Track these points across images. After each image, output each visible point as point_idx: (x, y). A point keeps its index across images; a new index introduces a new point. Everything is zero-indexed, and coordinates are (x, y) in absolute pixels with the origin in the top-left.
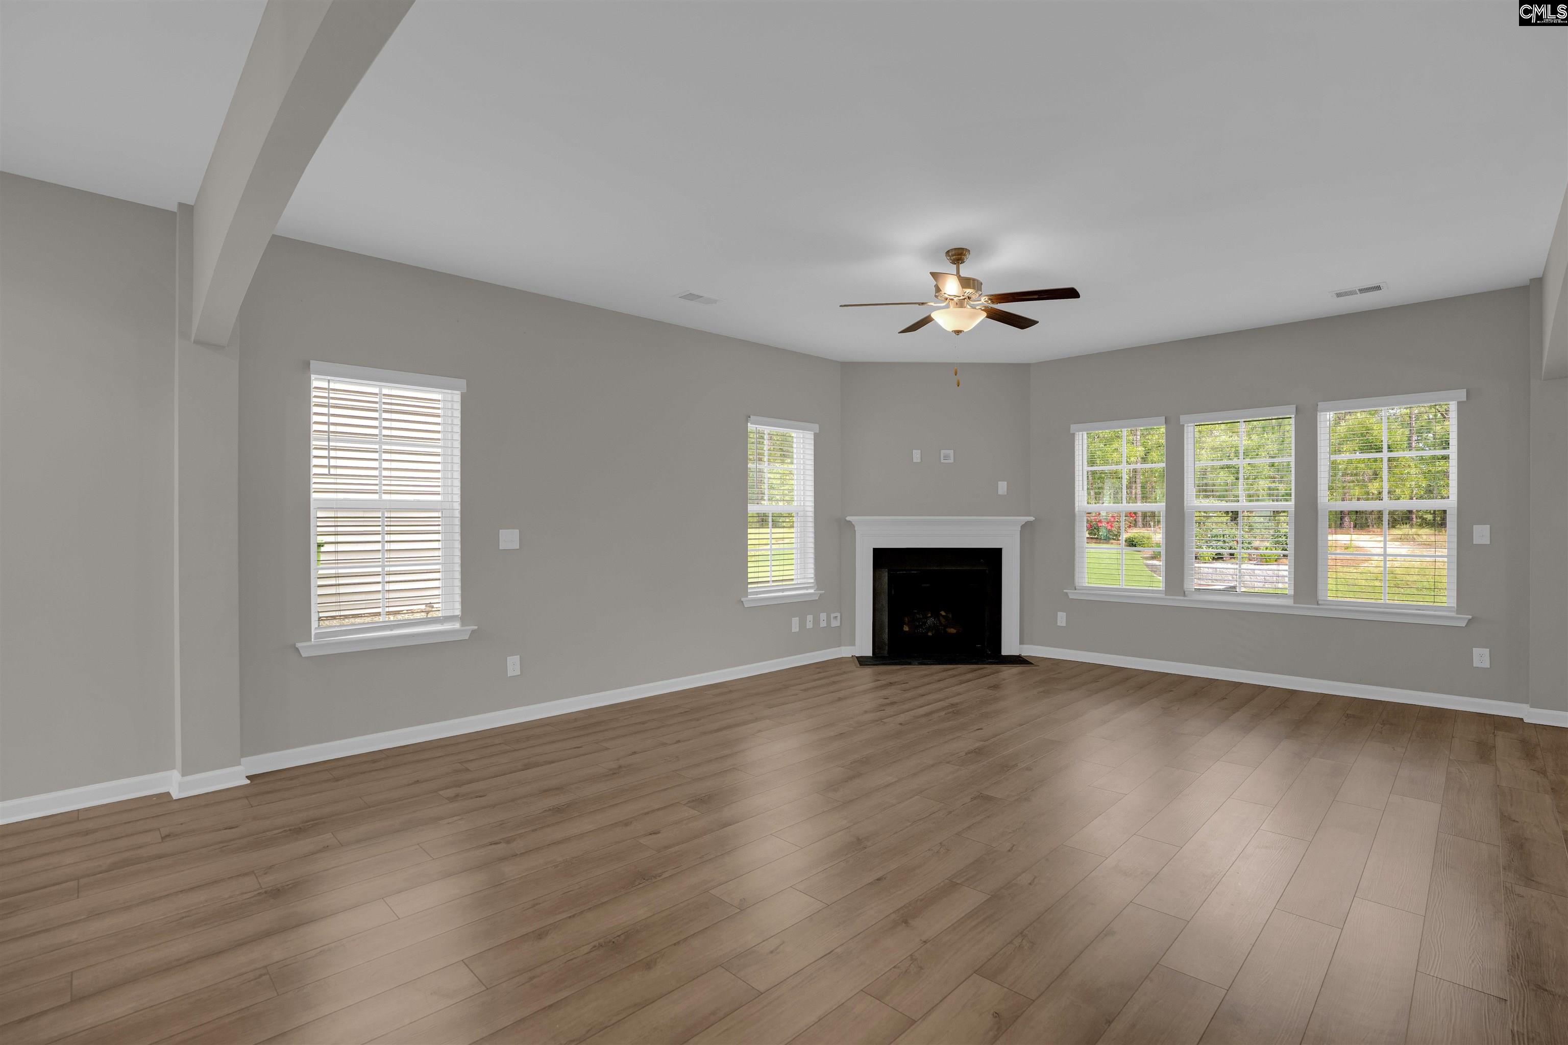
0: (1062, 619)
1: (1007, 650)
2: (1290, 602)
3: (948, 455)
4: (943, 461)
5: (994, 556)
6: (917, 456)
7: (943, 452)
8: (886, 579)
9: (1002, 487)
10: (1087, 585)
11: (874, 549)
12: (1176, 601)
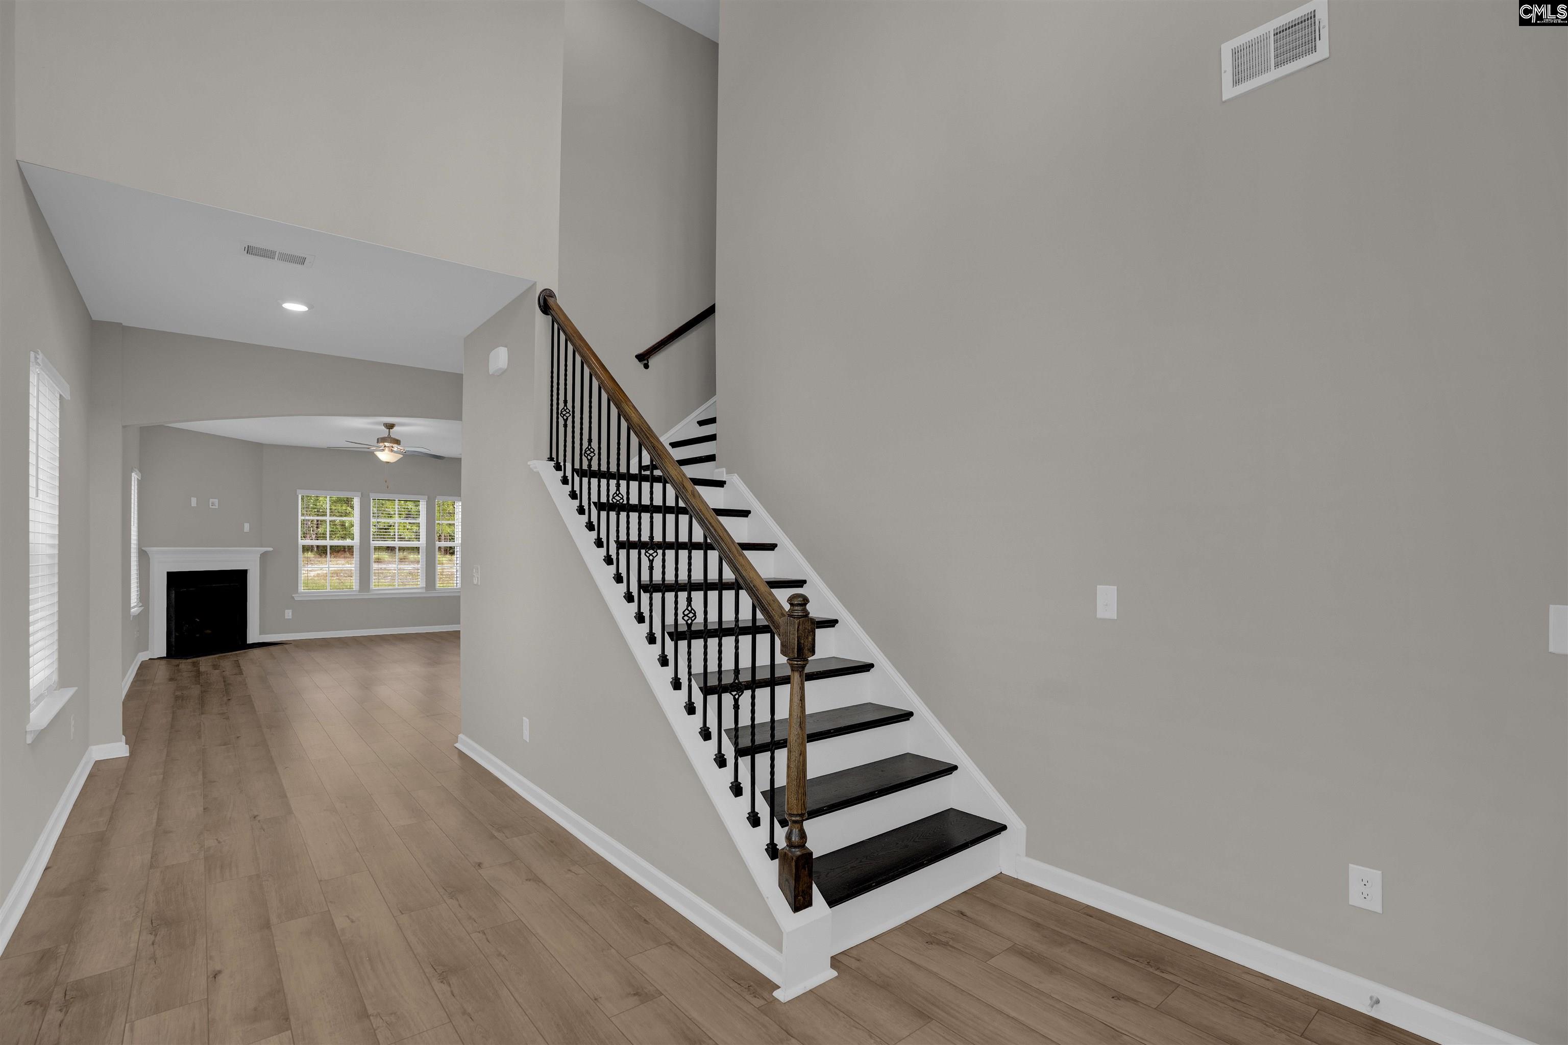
0: (289, 614)
1: (251, 640)
2: (424, 591)
3: (215, 502)
4: (211, 507)
5: (240, 576)
6: (194, 502)
7: (211, 500)
8: (173, 596)
9: (247, 527)
10: (302, 591)
11: (168, 573)
12: (365, 596)
